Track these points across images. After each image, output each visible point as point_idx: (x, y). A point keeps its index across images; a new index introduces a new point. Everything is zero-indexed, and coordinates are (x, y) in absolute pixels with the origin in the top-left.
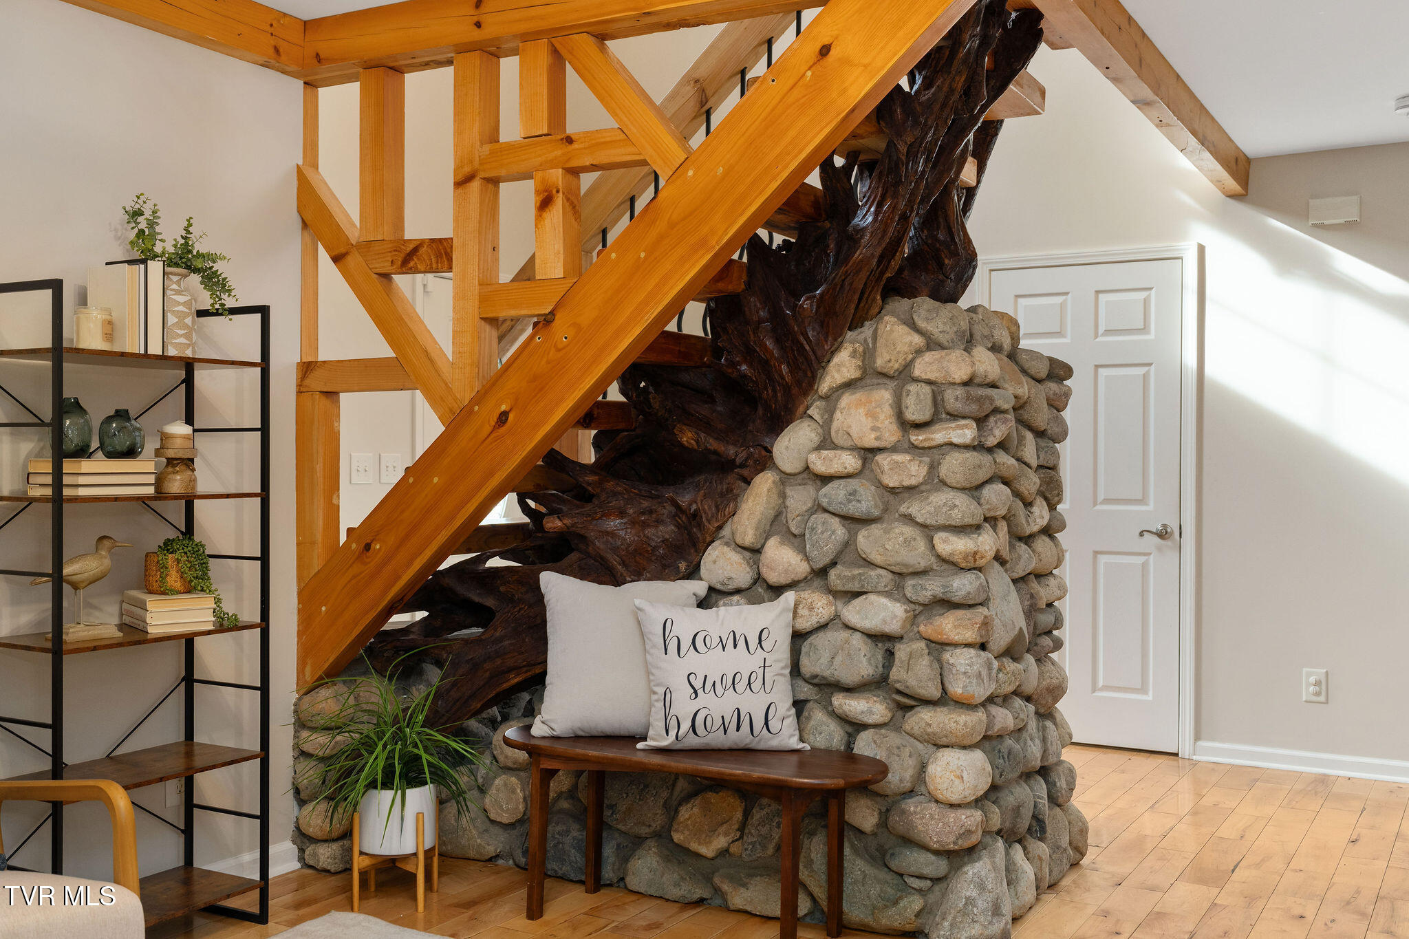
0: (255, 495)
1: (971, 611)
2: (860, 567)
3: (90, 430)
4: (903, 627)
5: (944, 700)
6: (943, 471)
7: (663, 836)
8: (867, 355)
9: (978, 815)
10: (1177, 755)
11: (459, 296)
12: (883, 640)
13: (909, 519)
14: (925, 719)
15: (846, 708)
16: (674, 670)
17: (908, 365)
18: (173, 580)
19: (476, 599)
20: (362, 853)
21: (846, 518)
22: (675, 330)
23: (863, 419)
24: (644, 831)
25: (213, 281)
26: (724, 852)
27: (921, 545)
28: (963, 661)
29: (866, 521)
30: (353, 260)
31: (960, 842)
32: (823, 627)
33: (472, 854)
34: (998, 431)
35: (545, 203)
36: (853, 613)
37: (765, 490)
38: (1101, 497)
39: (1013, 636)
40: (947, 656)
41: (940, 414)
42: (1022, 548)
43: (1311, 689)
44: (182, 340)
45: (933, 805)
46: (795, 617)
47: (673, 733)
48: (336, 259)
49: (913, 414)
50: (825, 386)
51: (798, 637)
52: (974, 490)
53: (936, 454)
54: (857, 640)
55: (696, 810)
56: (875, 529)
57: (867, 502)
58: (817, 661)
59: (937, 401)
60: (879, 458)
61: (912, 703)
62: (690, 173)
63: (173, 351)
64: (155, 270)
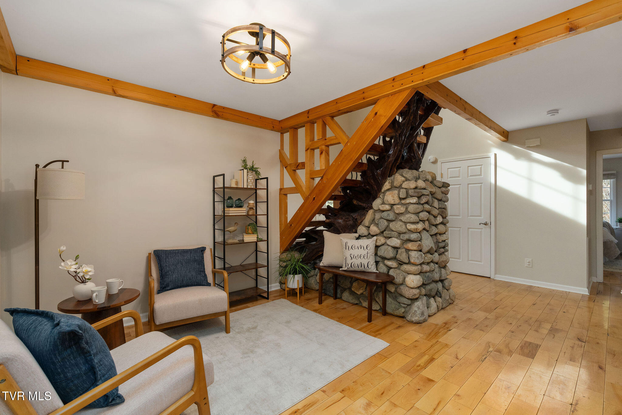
0: (266, 215)
1: (416, 242)
2: (391, 231)
3: (233, 202)
4: (400, 245)
5: (409, 263)
6: (409, 209)
7: (350, 289)
8: (392, 183)
9: (418, 291)
10: (490, 278)
11: (306, 174)
12: (396, 248)
13: (401, 220)
14: (405, 267)
15: (387, 263)
16: (348, 253)
17: (401, 185)
18: (250, 231)
19: (314, 236)
20: (287, 287)
21: (387, 220)
22: (350, 178)
23: (391, 197)
24: (346, 287)
25: (257, 173)
26: (362, 294)
27: (404, 227)
28: (413, 254)
29: (392, 221)
30: (288, 167)
31: (413, 297)
32: (383, 245)
33: (314, 289)
34: (424, 200)
35: (321, 153)
36: (389, 242)
37: (371, 214)
38: (469, 215)
39: (429, 249)
40: (410, 253)
41: (408, 196)
42: (434, 228)
43: (528, 263)
44: (251, 185)
45: (407, 287)
46: (376, 242)
47: (347, 267)
48: (285, 168)
49: (401, 196)
50: (383, 190)
51: (377, 247)
52: (417, 214)
53: (407, 205)
54: (390, 248)
55: (356, 284)
56: (394, 223)
57: (391, 216)
58: (381, 252)
59: (407, 193)
60: (394, 206)
61: (402, 263)
62: (349, 144)
63: (249, 187)
64: (245, 171)
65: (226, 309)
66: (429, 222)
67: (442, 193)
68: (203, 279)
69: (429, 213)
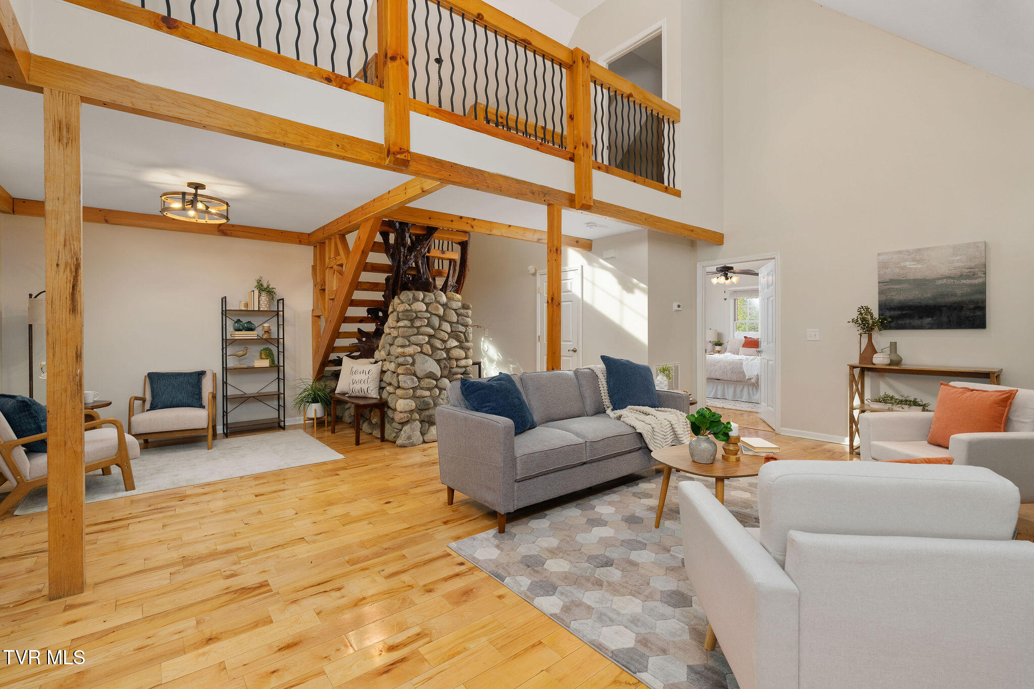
3: (242, 326)
4: (395, 370)
8: (393, 305)
9: (409, 415)
13: (395, 344)
18: (263, 356)
25: (272, 294)
27: (397, 350)
31: (403, 421)
42: (439, 352)
45: (397, 411)
47: (350, 393)
51: (384, 372)
54: (390, 373)
58: (387, 378)
63: (261, 309)
64: (256, 292)
65: (206, 427)
66: (432, 346)
67: (458, 315)
68: (196, 401)
69: (430, 336)
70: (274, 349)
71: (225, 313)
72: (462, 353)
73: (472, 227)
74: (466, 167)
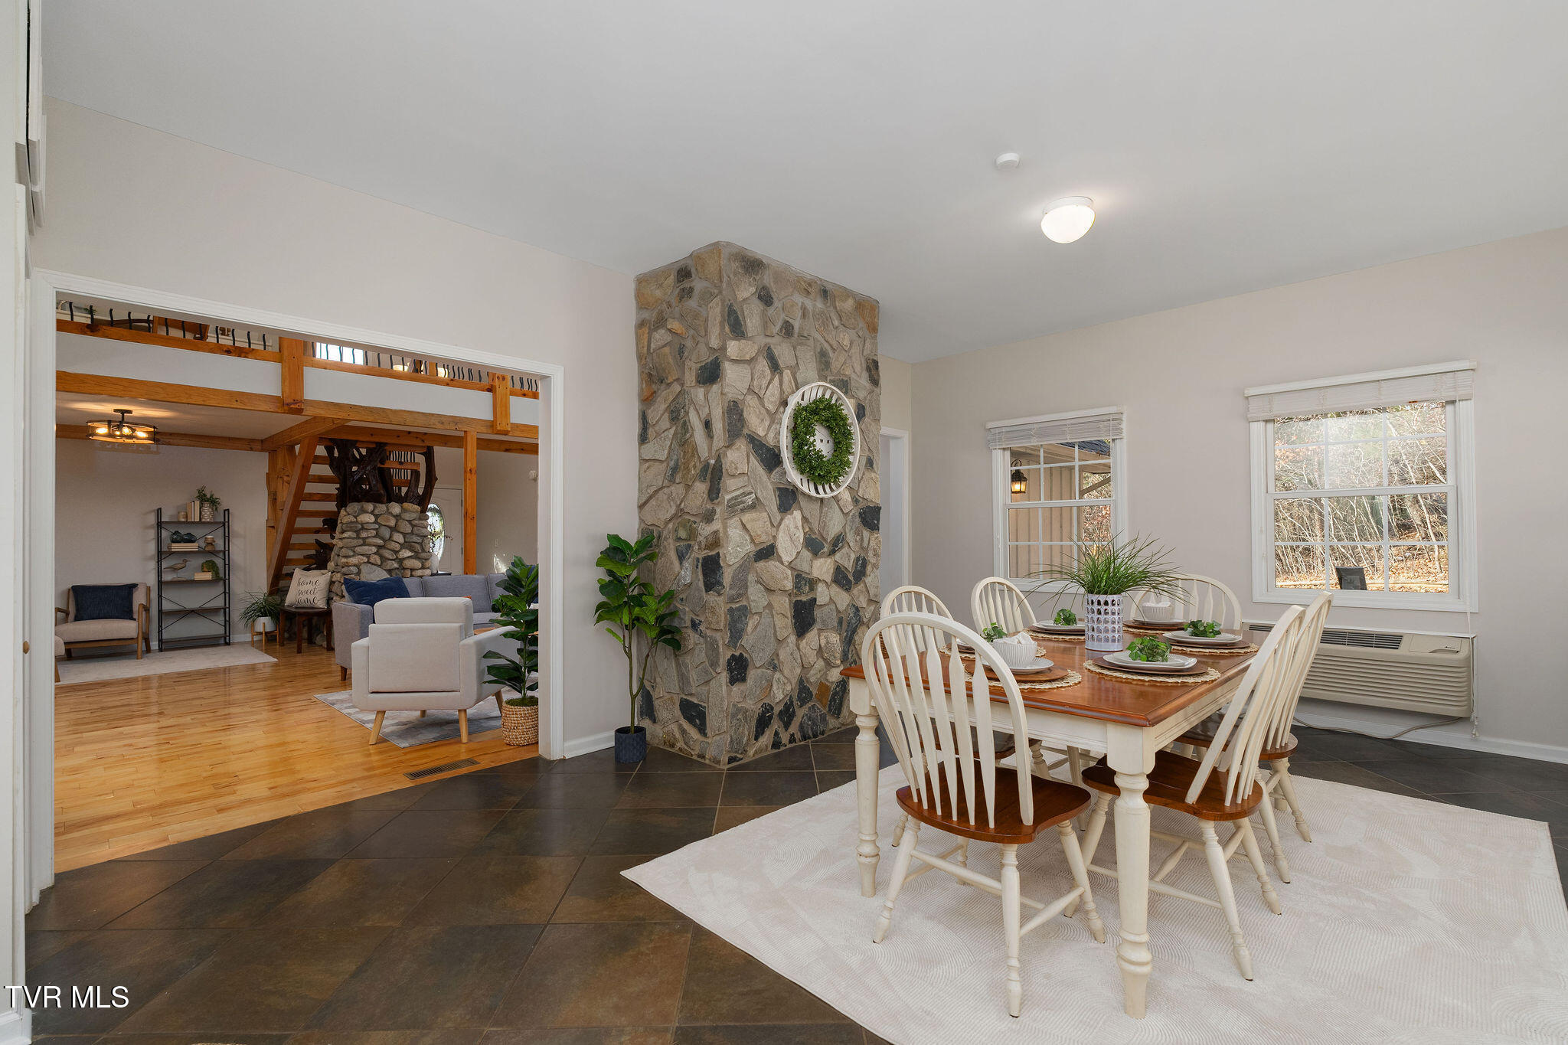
18: (205, 569)
44: (207, 517)
63: (203, 520)
64: (197, 503)
65: (135, 636)
66: (382, 557)
67: (413, 526)
68: (127, 614)
69: (379, 547)
70: (219, 562)
71: (160, 525)
72: (417, 564)
73: (423, 441)
74: (366, 407)
